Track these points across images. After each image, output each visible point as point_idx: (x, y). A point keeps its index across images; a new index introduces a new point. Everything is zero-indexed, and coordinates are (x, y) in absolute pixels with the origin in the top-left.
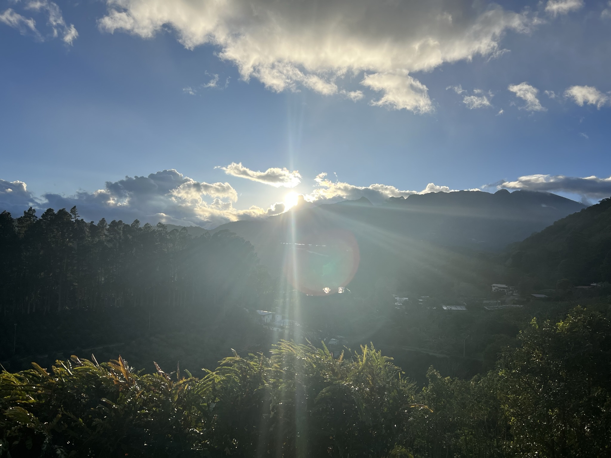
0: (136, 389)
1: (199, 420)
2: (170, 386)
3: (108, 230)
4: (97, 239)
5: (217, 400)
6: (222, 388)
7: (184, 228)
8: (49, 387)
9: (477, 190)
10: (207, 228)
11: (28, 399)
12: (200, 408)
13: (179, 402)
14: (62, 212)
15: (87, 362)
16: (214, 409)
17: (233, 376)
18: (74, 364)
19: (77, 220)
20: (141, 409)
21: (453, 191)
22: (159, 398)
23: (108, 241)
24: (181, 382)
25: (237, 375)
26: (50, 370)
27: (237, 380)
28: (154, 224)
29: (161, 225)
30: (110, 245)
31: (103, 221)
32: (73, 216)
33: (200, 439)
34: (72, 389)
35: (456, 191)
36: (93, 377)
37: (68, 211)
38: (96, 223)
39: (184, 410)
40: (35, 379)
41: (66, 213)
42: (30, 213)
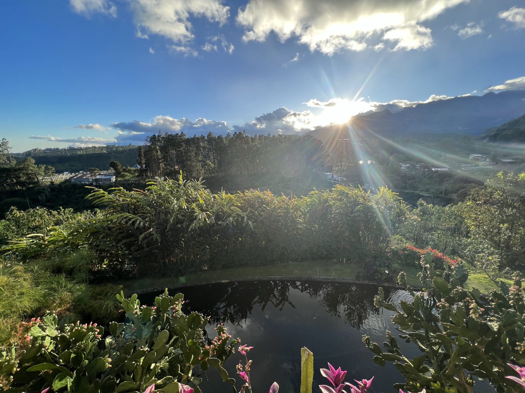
0: (275, 203)
1: (300, 216)
2: (289, 202)
3: (258, 139)
4: (254, 144)
5: (308, 208)
6: (310, 204)
7: (290, 136)
8: (244, 200)
9: (468, 95)
10: (300, 135)
11: (238, 204)
12: (301, 211)
13: (292, 208)
14: (240, 133)
15: (256, 191)
16: (307, 212)
17: (315, 199)
18: (252, 192)
19: (246, 136)
20: (278, 210)
21: (449, 98)
22: (284, 206)
23: (259, 144)
24: (293, 200)
25: (317, 199)
26: (244, 194)
27: (317, 201)
28: (276, 135)
29: (280, 135)
30: (259, 146)
31: (256, 136)
32: (244, 134)
33: (301, 223)
34: (252, 201)
35: (452, 98)
36: (259, 197)
37: (242, 132)
38: (253, 137)
39: (295, 211)
40: (239, 197)
41: (241, 133)
42: (228, 135)
